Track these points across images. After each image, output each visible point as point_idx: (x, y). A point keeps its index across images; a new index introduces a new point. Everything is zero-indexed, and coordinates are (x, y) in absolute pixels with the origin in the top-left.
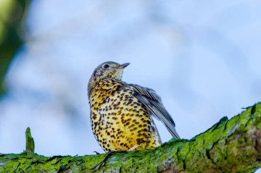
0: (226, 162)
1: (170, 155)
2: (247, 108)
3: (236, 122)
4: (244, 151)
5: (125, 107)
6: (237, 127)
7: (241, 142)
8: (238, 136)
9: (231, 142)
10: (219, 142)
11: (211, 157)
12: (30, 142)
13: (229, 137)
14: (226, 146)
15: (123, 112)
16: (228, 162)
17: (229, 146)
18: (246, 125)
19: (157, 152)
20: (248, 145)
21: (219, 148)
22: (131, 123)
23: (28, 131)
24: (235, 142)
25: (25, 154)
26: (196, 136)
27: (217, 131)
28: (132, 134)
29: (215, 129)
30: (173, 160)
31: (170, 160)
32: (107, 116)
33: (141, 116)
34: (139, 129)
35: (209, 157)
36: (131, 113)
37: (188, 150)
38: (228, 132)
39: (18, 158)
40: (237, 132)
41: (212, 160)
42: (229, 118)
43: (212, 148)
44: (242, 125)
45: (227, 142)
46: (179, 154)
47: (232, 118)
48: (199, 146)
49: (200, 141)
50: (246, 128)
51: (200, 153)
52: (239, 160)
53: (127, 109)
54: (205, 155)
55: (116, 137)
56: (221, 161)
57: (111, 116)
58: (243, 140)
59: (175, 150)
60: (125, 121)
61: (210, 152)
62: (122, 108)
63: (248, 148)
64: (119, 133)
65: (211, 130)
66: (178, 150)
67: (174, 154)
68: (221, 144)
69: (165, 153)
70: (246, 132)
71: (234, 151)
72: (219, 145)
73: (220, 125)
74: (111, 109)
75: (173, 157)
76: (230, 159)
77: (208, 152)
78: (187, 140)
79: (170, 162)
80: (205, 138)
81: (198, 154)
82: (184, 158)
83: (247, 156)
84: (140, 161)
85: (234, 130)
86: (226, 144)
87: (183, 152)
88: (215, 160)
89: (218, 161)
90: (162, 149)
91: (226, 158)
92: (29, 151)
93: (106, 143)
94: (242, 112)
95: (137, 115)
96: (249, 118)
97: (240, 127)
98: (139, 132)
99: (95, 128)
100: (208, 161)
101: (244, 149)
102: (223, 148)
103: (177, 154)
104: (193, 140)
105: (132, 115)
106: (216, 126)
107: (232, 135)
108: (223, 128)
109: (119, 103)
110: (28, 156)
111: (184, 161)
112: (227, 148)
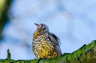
0: (85, 62)
1: (63, 59)
2: (94, 41)
3: (89, 46)
4: (93, 57)
5: (43, 41)
6: (90, 48)
7: (91, 54)
8: (90, 52)
9: (87, 54)
10: (83, 54)
11: (80, 60)
12: (9, 54)
13: (86, 52)
14: (85, 56)
15: (42, 43)
16: (86, 62)
17: (87, 56)
18: (93, 48)
19: (58, 58)
20: (94, 55)
21: (82, 57)
22: (45, 48)
23: (8, 50)
24: (89, 54)
25: (7, 59)
26: (74, 52)
27: (82, 50)
28: (46, 52)
29: (81, 49)
30: (65, 61)
31: (63, 61)
32: (37, 44)
33: (49, 45)
34: (48, 50)
35: (79, 60)
36: (45, 44)
37: (70, 57)
38: (86, 50)
39: (4, 61)
40: (90, 50)
41: (80, 61)
42: (87, 45)
43: (80, 56)
44: (92, 47)
45: (86, 54)
46: (67, 59)
47: (88, 45)
48: (75, 56)
49: (75, 54)
50: (93, 49)
51: (75, 58)
52: (90, 61)
53: (44, 42)
54: (77, 59)
55: (40, 53)
56: (84, 62)
57: (38, 44)
58: (92, 53)
59: (65, 57)
60: (43, 47)
61: (79, 58)
62: (42, 42)
63: (94, 56)
64: (41, 51)
65: (80, 50)
66: (67, 57)
67: (65, 59)
68: (84, 55)
69: (62, 58)
70: (93, 50)
71: (89, 57)
72: (83, 55)
73: (83, 48)
74: (38, 42)
75: (65, 60)
76: (87, 61)
77: (78, 58)
78: (70, 54)
79: (63, 62)
80: (77, 53)
81: (75, 59)
82: (69, 60)
83: (94, 60)
84: (52, 62)
85: (89, 49)
86: (85, 55)
87: (69, 58)
88: (81, 61)
89: (82, 61)
90: (60, 57)
91: (85, 60)
92: (8, 58)
93: (36, 54)
94: (92, 43)
95: (48, 45)
96: (94, 45)
97: (91, 48)
98: (48, 51)
99: (33, 48)
100: (78, 61)
101: (92, 57)
102: (84, 56)
103: (66, 59)
104: (73, 53)
105: (46, 45)
106: (82, 48)
107: (88, 51)
108: (84, 49)
109: (41, 40)
110: (8, 60)
111: (69, 62)
112: (86, 56)
